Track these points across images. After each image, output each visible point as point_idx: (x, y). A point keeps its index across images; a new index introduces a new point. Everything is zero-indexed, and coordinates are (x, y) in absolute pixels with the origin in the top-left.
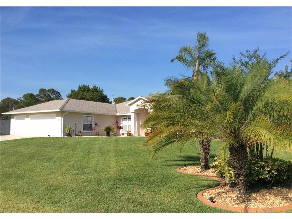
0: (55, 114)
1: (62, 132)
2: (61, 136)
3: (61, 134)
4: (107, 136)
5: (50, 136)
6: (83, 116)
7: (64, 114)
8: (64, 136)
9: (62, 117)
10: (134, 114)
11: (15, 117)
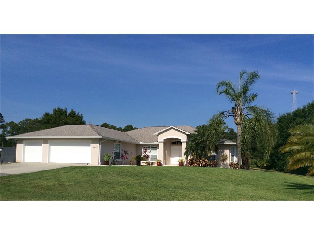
0: (91, 141)
1: (100, 160)
2: (99, 164)
3: (99, 162)
4: (137, 165)
5: (89, 165)
6: (115, 143)
7: (101, 142)
8: (101, 165)
9: (100, 145)
10: (163, 143)
11: (24, 142)
